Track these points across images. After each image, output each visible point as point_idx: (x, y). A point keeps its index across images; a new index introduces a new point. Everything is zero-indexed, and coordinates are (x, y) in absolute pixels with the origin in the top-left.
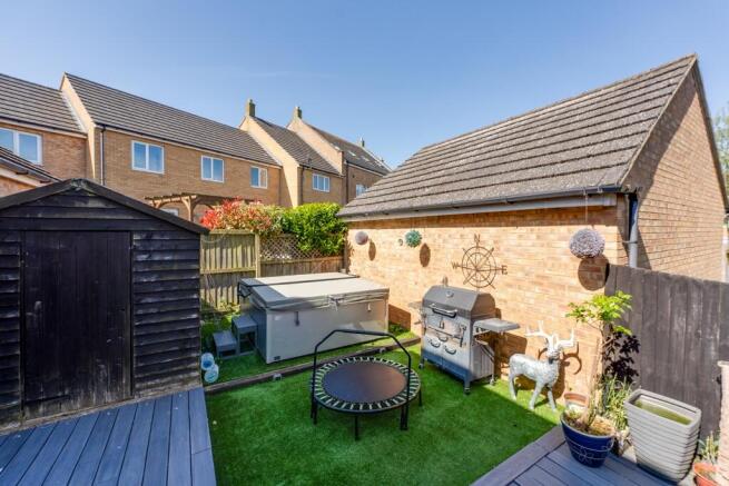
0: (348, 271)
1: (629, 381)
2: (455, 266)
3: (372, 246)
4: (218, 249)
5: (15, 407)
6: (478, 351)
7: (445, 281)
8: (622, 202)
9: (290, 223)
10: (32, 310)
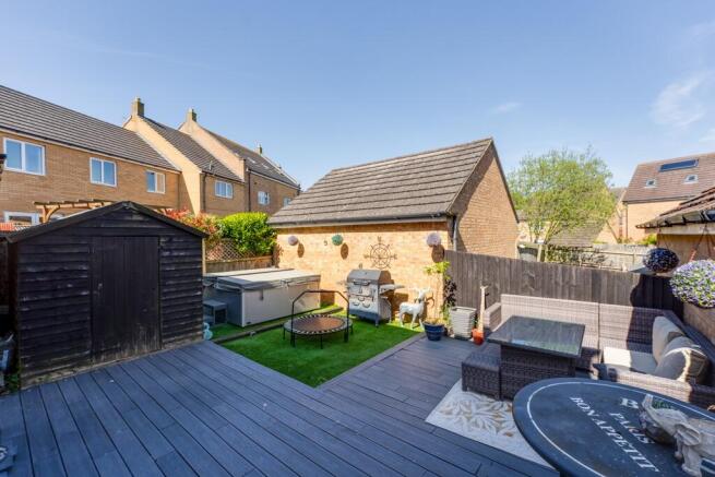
0: (277, 267)
1: (454, 305)
2: (366, 257)
3: (301, 247)
5: (87, 356)
6: (383, 303)
7: (361, 266)
8: (450, 220)
9: (230, 230)
10: (97, 289)
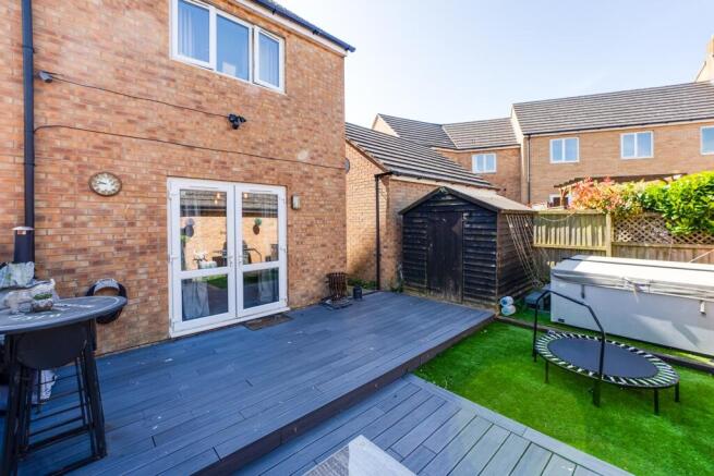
4: (567, 228)
10: (430, 247)
